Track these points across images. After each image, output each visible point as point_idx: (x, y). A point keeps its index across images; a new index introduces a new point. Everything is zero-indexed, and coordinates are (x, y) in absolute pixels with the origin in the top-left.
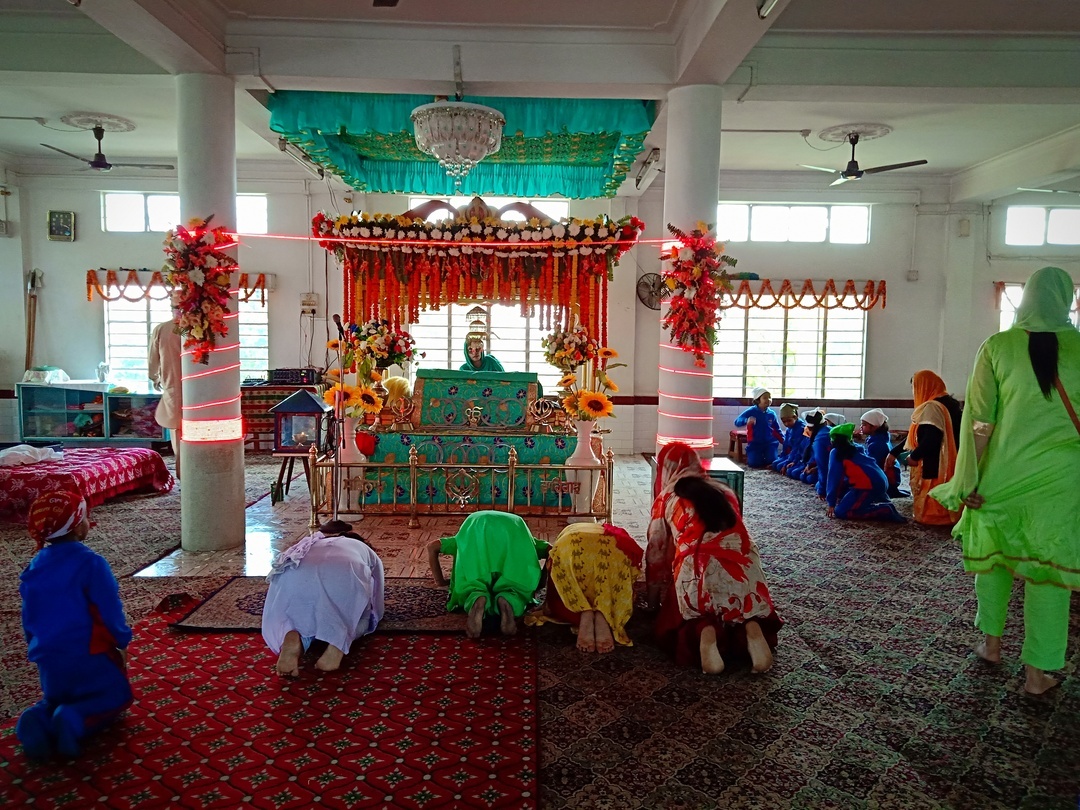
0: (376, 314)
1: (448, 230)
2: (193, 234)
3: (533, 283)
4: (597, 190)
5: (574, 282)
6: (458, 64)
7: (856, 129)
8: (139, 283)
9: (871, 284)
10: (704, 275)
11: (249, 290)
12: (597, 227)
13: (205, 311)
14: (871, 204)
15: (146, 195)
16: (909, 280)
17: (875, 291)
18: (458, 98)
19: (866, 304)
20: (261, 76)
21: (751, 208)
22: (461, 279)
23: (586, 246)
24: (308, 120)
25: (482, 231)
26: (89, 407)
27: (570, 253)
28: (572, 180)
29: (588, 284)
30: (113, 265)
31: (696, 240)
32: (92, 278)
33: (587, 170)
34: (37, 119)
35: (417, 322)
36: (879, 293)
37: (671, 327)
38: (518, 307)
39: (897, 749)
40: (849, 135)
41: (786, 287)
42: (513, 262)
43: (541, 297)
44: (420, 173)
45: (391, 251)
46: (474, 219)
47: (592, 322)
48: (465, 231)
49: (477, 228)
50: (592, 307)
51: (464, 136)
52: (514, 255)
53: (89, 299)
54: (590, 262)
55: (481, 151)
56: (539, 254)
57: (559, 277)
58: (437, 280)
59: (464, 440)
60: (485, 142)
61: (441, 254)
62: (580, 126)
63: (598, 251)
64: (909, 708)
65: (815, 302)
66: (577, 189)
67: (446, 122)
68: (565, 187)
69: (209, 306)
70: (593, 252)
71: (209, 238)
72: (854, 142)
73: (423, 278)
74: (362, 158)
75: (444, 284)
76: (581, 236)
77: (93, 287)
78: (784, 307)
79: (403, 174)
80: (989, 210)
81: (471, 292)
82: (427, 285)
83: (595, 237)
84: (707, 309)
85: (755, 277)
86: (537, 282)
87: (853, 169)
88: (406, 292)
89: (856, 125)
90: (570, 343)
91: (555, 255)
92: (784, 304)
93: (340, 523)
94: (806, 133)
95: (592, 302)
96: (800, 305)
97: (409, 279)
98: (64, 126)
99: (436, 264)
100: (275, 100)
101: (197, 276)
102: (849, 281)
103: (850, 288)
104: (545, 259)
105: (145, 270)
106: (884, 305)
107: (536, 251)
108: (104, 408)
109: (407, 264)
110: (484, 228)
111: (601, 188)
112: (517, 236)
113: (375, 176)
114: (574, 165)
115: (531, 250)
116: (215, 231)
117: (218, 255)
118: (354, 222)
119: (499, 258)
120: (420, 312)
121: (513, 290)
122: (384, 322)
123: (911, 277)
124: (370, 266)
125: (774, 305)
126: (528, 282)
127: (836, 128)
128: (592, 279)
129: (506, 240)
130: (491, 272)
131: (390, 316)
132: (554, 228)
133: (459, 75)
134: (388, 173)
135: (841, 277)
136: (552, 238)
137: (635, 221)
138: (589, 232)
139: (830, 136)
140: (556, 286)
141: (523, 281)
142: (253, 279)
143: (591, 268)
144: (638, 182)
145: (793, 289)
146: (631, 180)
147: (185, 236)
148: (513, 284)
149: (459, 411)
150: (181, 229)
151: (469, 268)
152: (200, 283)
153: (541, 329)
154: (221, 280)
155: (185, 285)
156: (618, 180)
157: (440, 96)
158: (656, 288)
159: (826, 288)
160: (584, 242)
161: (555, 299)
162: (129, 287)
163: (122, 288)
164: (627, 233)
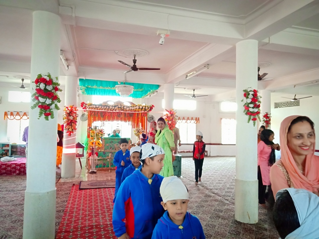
1: (113, 106)
5: (140, 118)
7: (194, 88)
8: (19, 115)
9: (196, 118)
10: (172, 119)
12: (145, 107)
16: (204, 117)
17: (197, 120)
19: (196, 123)
20: (85, 77)
22: (115, 117)
24: (88, 84)
26: (4, 148)
27: (139, 112)
30: (12, 111)
31: (171, 112)
32: (6, 114)
34: (6, 76)
42: (127, 113)
43: (133, 121)
44: (99, 91)
46: (119, 104)
47: (144, 126)
48: (117, 107)
49: (120, 106)
50: (144, 123)
53: (5, 119)
55: (130, 93)
56: (133, 112)
57: (137, 117)
58: (110, 117)
61: (111, 111)
63: (145, 112)
65: (185, 122)
69: (73, 124)
72: (194, 90)
73: (107, 116)
79: (95, 91)
80: (218, 103)
81: (117, 119)
82: (108, 118)
83: (145, 109)
86: (132, 118)
87: (194, 96)
91: (136, 112)
93: (94, 171)
94: (185, 88)
97: (103, 117)
98: (14, 78)
99: (110, 114)
102: (192, 117)
103: (192, 119)
105: (21, 112)
106: (199, 123)
108: (9, 148)
109: (103, 113)
117: (75, 113)
118: (92, 104)
126: (130, 118)
127: (190, 88)
128: (144, 118)
129: (126, 109)
130: (122, 116)
132: (137, 107)
134: (91, 91)
135: (190, 116)
136: (136, 109)
137: (153, 106)
140: (136, 119)
143: (144, 115)
144: (150, 96)
145: (181, 119)
146: (149, 96)
147: (68, 109)
148: (127, 118)
149: (113, 147)
150: (67, 108)
151: (117, 115)
152: (72, 119)
153: (133, 128)
154: (76, 118)
155: (69, 120)
156: (146, 96)
157: (119, 82)
158: (152, 118)
159: (187, 119)
160: (143, 110)
161: (136, 122)
162: (16, 116)
163: (14, 116)
164: (151, 108)
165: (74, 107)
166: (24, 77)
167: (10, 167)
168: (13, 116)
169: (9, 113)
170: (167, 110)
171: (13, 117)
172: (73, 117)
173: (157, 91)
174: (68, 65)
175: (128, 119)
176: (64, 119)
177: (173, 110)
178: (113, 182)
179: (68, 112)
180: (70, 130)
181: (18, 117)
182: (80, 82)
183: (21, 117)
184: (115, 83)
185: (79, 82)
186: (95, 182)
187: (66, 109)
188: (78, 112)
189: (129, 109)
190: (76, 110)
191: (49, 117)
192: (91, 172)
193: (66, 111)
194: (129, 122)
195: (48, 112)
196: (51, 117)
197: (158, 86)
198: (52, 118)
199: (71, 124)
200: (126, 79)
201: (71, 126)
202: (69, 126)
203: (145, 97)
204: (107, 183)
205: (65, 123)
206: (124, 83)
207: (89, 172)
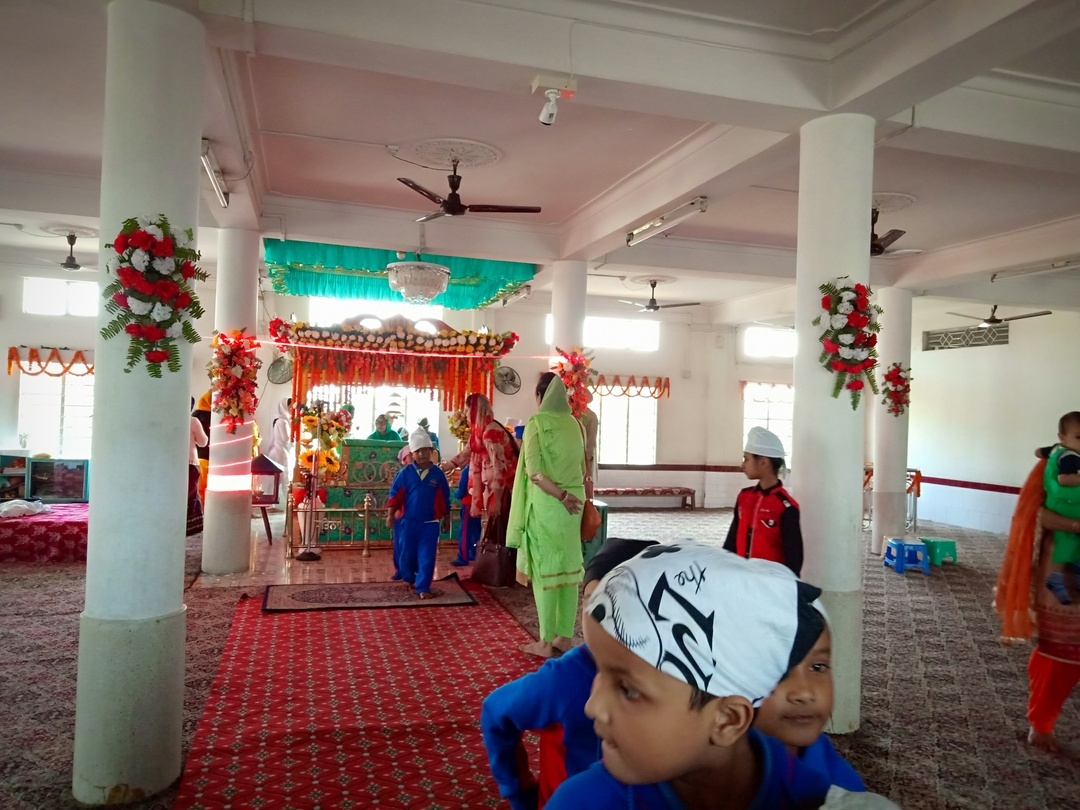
1: (380, 335)
2: (232, 340)
3: (440, 376)
5: (470, 377)
6: (423, 236)
7: (655, 278)
8: (60, 360)
9: (659, 381)
10: (579, 381)
12: (488, 338)
13: (241, 396)
15: (68, 283)
16: (685, 377)
17: (663, 385)
19: (656, 395)
20: (286, 233)
22: (387, 371)
23: (480, 352)
24: (295, 256)
25: (405, 337)
26: (8, 471)
27: (468, 356)
29: (479, 378)
30: (35, 343)
32: (13, 355)
34: (16, 225)
36: (665, 387)
38: (428, 393)
40: (651, 281)
41: (601, 380)
42: (426, 360)
45: (334, 349)
46: (399, 329)
48: (393, 337)
49: (401, 335)
52: (427, 355)
53: (9, 373)
54: (481, 363)
56: (446, 355)
57: (459, 372)
58: (367, 371)
61: (373, 352)
63: (488, 355)
65: (621, 392)
69: (243, 392)
70: (485, 356)
72: (654, 286)
73: (357, 369)
76: (477, 344)
78: (600, 395)
79: (317, 282)
80: (735, 329)
81: (393, 379)
82: (360, 374)
83: (487, 345)
86: (443, 375)
87: (653, 304)
89: (653, 276)
91: (457, 356)
92: (600, 393)
93: (311, 554)
94: (623, 278)
96: (611, 394)
97: (346, 370)
99: (368, 360)
102: (645, 377)
103: (645, 382)
104: (449, 359)
105: (66, 348)
106: (668, 396)
108: (26, 472)
109: (345, 358)
110: (406, 335)
112: (431, 342)
113: (294, 282)
116: (249, 339)
117: (251, 357)
118: (308, 327)
121: (425, 380)
123: (686, 375)
124: (316, 360)
126: (436, 374)
127: (642, 277)
128: (482, 374)
129: (422, 345)
130: (409, 367)
132: (459, 337)
134: (305, 280)
135: (639, 374)
136: (457, 345)
137: (514, 336)
138: (483, 341)
139: (638, 281)
140: (457, 379)
141: (432, 374)
143: (483, 366)
144: (505, 302)
146: (501, 301)
147: (227, 342)
148: (425, 376)
149: (378, 472)
150: (223, 337)
151: (393, 364)
153: (445, 410)
154: (252, 374)
155: (227, 377)
156: (493, 301)
157: (401, 252)
158: (509, 378)
159: (630, 382)
160: (479, 348)
161: (456, 389)
162: (50, 363)
163: (43, 364)
164: (508, 343)
165: (246, 335)
167: (29, 536)
168: (39, 362)
169: (26, 353)
171: (40, 365)
172: (244, 367)
173: (529, 286)
174: (226, 190)
175: (428, 378)
176: (211, 376)
177: (582, 350)
178: (375, 589)
179: (227, 350)
180: (233, 412)
181: (55, 367)
182: (269, 249)
183: (67, 365)
184: (386, 256)
185: (263, 252)
186: (315, 588)
187: (221, 342)
188: (259, 353)
189: (434, 346)
190: (252, 346)
191: (164, 365)
192: (304, 554)
193: (220, 350)
194: (432, 388)
195: (159, 349)
196: (170, 366)
197: (534, 269)
198: (174, 368)
199: (237, 393)
200: (423, 243)
201: (235, 401)
202: (231, 401)
203: (489, 306)
204: (357, 594)
205: (215, 390)
206: (419, 256)
207: (296, 555)
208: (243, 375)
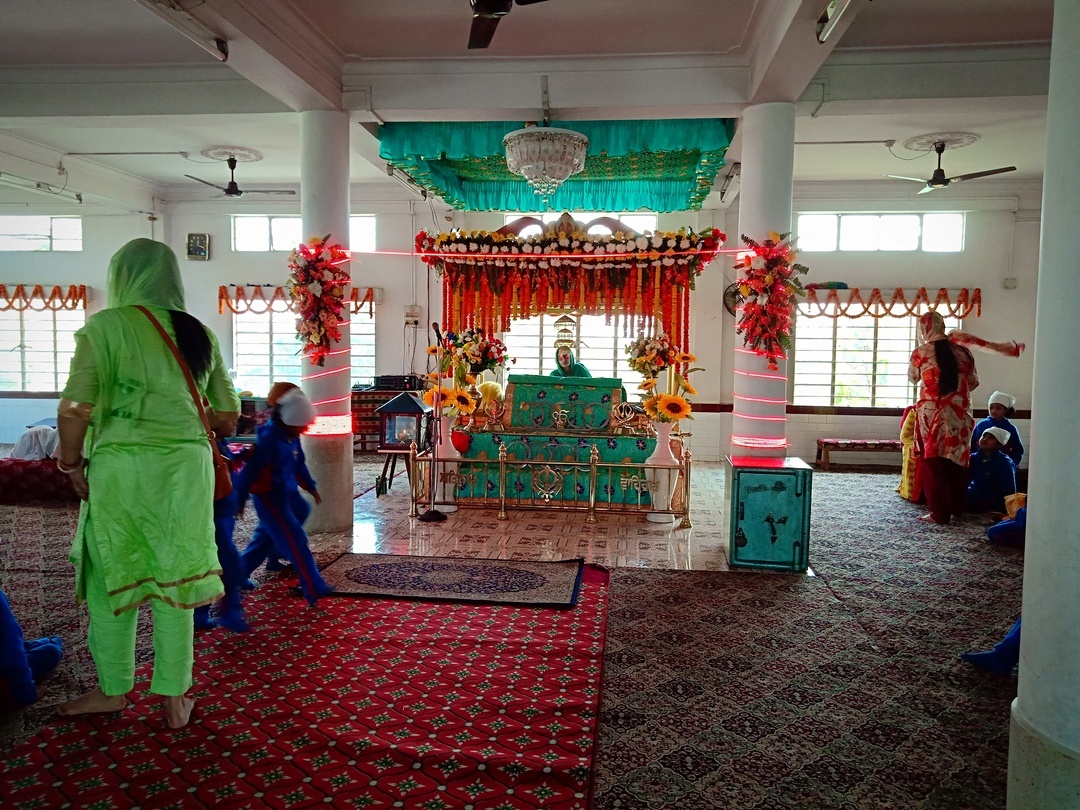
0: (471, 323)
1: (538, 244)
2: (313, 251)
3: (618, 293)
4: (683, 203)
5: (657, 292)
6: (546, 92)
8: (263, 298)
9: (965, 292)
10: (776, 283)
11: (359, 304)
12: (679, 239)
13: (322, 319)
14: (965, 212)
15: (270, 218)
16: (1006, 288)
17: (970, 299)
18: (546, 124)
19: (960, 312)
20: (372, 110)
21: (840, 218)
22: (550, 290)
23: (669, 258)
24: (413, 146)
25: (570, 245)
27: (654, 264)
28: (659, 194)
29: (671, 294)
30: (241, 281)
31: (768, 249)
32: (223, 293)
33: (673, 184)
34: (182, 153)
35: (509, 330)
36: (973, 301)
37: (744, 332)
38: (604, 317)
39: (934, 715)
40: (935, 144)
41: (876, 296)
42: (599, 273)
43: (625, 306)
44: (515, 192)
45: (486, 265)
46: (562, 234)
47: (674, 329)
48: (554, 245)
49: (564, 242)
50: (674, 315)
51: (550, 158)
52: (600, 266)
53: (220, 312)
54: (672, 272)
55: (567, 170)
56: (623, 265)
57: (643, 287)
58: (527, 291)
59: (551, 440)
60: (570, 163)
61: (532, 266)
62: (661, 144)
63: (681, 262)
64: (952, 684)
65: (906, 311)
66: (664, 203)
67: (534, 146)
68: (652, 202)
69: (325, 315)
70: (676, 263)
71: (326, 255)
72: (940, 150)
73: (515, 290)
74: (462, 179)
75: (534, 295)
76: (664, 247)
77: (224, 301)
78: (873, 316)
79: (499, 192)
81: (559, 301)
82: (519, 296)
83: (677, 248)
84: (780, 315)
85: (843, 286)
86: (621, 292)
87: (939, 178)
88: (499, 303)
89: (940, 134)
90: (651, 349)
91: (639, 266)
92: (873, 313)
93: (436, 512)
94: (890, 143)
95: (674, 309)
96: (890, 314)
97: (502, 291)
98: (204, 159)
99: (527, 276)
100: (384, 131)
101: (316, 289)
102: (942, 289)
103: (943, 297)
104: (629, 270)
105: (268, 285)
106: (979, 314)
107: (620, 262)
109: (500, 277)
110: (571, 242)
111: (687, 202)
112: (602, 248)
113: (473, 195)
114: (660, 180)
115: (616, 262)
116: (331, 248)
117: (334, 270)
118: (453, 239)
119: (586, 270)
120: (512, 321)
121: (599, 299)
122: (479, 331)
123: (1009, 284)
124: (467, 279)
125: (863, 313)
126: (613, 291)
127: (921, 137)
128: (675, 289)
129: (592, 252)
130: (578, 283)
131: (484, 325)
132: (638, 240)
133: (546, 103)
134: (485, 192)
135: (933, 285)
136: (636, 250)
138: (672, 243)
139: (915, 146)
140: (639, 296)
141: (607, 292)
142: (363, 293)
143: (674, 277)
145: (883, 298)
147: (306, 254)
148: (599, 295)
149: (546, 414)
150: (302, 247)
151: (558, 280)
152: (318, 295)
154: (336, 292)
155: (307, 296)
157: (530, 122)
159: (916, 297)
160: (667, 253)
161: (639, 309)
162: (255, 301)
163: (248, 302)
164: (709, 244)
165: (328, 243)
166: (232, 152)
168: (245, 301)
169: (232, 291)
170: (750, 238)
172: (323, 283)
173: (736, 163)
174: (215, 35)
175: (602, 297)
179: (305, 263)
184: (501, 128)
190: (335, 256)
193: (297, 263)
199: (317, 316)
201: (317, 325)
202: (311, 325)
208: (324, 293)
